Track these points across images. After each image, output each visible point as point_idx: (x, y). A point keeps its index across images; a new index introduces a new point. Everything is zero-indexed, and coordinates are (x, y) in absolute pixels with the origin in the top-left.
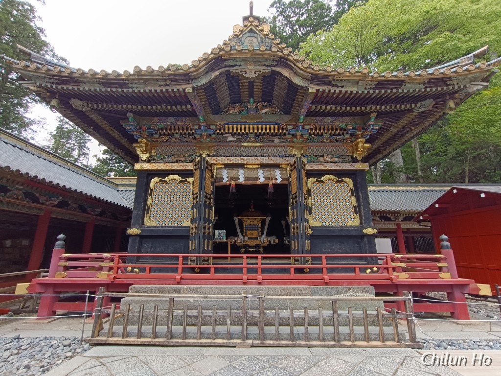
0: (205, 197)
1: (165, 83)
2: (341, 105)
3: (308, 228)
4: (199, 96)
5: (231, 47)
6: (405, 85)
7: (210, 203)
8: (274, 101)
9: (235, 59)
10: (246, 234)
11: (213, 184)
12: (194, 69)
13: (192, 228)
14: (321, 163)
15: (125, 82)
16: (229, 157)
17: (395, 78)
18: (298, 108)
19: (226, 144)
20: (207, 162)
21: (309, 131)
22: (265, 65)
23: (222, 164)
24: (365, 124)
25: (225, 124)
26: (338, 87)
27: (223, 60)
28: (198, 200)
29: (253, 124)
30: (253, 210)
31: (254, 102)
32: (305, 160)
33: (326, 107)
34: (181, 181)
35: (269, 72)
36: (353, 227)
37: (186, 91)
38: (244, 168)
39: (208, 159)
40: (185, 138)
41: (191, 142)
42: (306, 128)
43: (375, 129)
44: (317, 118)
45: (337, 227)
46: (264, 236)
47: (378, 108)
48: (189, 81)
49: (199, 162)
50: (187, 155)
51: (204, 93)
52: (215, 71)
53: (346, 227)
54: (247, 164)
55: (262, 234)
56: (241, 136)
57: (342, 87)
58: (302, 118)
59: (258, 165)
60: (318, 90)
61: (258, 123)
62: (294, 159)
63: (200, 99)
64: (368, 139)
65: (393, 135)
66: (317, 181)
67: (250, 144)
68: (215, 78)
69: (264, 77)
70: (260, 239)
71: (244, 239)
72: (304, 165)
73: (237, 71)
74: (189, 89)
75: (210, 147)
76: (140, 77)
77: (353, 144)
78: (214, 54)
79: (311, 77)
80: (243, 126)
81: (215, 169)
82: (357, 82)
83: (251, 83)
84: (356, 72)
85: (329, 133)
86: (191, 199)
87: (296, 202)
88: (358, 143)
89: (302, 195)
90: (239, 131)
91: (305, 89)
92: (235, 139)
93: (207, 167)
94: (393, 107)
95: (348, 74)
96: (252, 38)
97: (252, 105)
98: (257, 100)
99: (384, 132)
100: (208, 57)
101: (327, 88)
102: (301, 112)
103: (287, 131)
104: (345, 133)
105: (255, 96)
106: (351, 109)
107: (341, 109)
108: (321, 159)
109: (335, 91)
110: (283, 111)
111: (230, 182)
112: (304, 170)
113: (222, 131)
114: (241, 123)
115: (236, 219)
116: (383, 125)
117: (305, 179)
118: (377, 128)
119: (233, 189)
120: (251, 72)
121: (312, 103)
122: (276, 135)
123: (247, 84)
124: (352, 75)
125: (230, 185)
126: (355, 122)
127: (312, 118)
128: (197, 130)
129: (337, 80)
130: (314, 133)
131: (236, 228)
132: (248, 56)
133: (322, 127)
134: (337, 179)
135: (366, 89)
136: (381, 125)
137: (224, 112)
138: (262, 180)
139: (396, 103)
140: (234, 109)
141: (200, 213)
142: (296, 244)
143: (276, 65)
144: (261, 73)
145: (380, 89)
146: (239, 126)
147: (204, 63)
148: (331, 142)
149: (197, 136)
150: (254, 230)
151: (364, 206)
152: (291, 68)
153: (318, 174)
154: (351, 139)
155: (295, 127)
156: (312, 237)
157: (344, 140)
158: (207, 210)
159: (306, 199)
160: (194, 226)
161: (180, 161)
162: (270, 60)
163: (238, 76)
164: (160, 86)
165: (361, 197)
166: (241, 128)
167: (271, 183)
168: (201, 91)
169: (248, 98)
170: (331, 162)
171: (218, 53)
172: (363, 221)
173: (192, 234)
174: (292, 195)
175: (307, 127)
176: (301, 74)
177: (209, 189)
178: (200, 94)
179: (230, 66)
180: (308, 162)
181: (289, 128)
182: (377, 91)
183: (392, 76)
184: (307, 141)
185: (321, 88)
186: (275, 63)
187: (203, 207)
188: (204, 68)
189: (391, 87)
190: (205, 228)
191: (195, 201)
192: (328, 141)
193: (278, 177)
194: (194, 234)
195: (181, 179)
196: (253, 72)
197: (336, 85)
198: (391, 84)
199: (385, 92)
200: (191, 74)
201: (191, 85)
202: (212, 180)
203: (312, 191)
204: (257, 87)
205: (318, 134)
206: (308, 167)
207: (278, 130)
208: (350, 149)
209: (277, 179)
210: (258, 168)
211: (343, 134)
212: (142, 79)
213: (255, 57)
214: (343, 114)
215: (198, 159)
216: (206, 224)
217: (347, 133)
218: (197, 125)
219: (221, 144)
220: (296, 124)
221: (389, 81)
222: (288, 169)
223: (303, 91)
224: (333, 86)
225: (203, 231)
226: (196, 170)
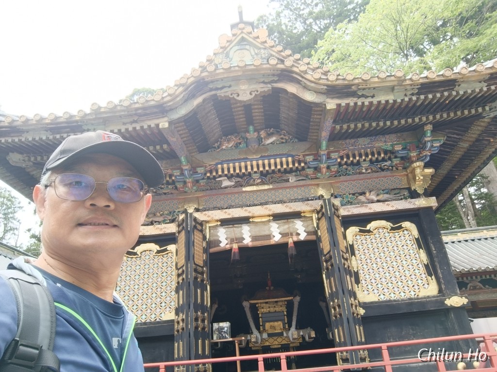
0: (196, 270)
1: (131, 120)
2: (377, 119)
3: (356, 306)
4: (178, 131)
5: (216, 65)
6: (459, 85)
7: (202, 281)
8: (283, 126)
9: (222, 80)
10: (264, 329)
11: (205, 250)
12: (169, 98)
13: (178, 323)
14: (362, 204)
15: (79, 123)
16: (226, 208)
17: (442, 78)
18: (317, 131)
19: (221, 191)
20: (195, 219)
21: (339, 160)
22: (264, 82)
23: (217, 221)
24: (419, 141)
25: (217, 164)
26: (367, 97)
27: (207, 83)
28: (184, 276)
29: (257, 160)
30: (272, 288)
31: (255, 130)
32: (337, 202)
33: (356, 125)
34: (158, 252)
35: (269, 90)
36: (428, 297)
37: (160, 126)
38: (249, 222)
39: (197, 215)
40: (162, 188)
41: (172, 193)
42: (333, 157)
43: (435, 147)
44: (348, 141)
45: (403, 300)
46: (293, 329)
47: (431, 118)
48: (163, 114)
49: (183, 220)
50: (166, 212)
51: (185, 127)
52: (197, 97)
53: (418, 299)
54: (253, 217)
55: (290, 326)
56: (241, 177)
57: (373, 97)
58: (324, 144)
59: (269, 216)
60: (339, 105)
61: (263, 158)
62: (321, 202)
63: (180, 135)
64: (428, 162)
65: (465, 152)
66: (361, 231)
67: (254, 188)
68: (198, 106)
69: (264, 96)
70: (287, 334)
71: (261, 336)
72: (337, 210)
73: (227, 94)
74: (164, 124)
75: (198, 197)
76: (99, 116)
77: (407, 172)
78: (195, 77)
79: (326, 89)
80: (243, 164)
81: (208, 228)
82: (392, 89)
83: (247, 107)
84: (388, 76)
85: (368, 159)
86: (174, 277)
87: (332, 265)
88: (414, 169)
89: (339, 253)
90: (238, 171)
91: (321, 106)
92: (233, 183)
93: (195, 227)
94: (452, 115)
95: (376, 80)
96: (242, 51)
97: (252, 135)
98: (259, 128)
99: (452, 149)
100: (187, 82)
101: (351, 101)
102: (321, 137)
103: (305, 163)
104: (392, 157)
105: (255, 122)
106: (392, 123)
107: (378, 125)
108: (362, 198)
109: (363, 103)
110: (296, 138)
111: (231, 245)
112: (338, 217)
113: (214, 174)
114: (239, 160)
115: (246, 304)
116: (446, 140)
117: (340, 230)
118: (438, 145)
119: (235, 256)
120: (245, 93)
121: (335, 122)
122: (291, 171)
123: (243, 108)
124: (383, 80)
125: (231, 250)
126: (404, 140)
127: (340, 142)
128: (178, 176)
129: (364, 89)
130: (346, 162)
131: (247, 320)
132: (240, 74)
133: (356, 153)
134: (392, 225)
135: (406, 95)
136: (443, 140)
137: (215, 147)
138: (277, 238)
139: (455, 108)
140: (228, 143)
141: (188, 296)
142: (342, 334)
143: (277, 80)
144: (259, 93)
145: (426, 93)
146: (237, 164)
147: (181, 89)
148: (373, 172)
149: (179, 185)
150: (277, 321)
151: (439, 262)
152: (298, 82)
153: (362, 221)
154: (403, 164)
155: (317, 157)
156: (365, 321)
157: (392, 167)
158: (199, 291)
159: (346, 259)
160: (180, 319)
161: (156, 222)
162: (269, 75)
163: (229, 100)
164: (124, 124)
165: (434, 249)
166: (240, 167)
167: (290, 241)
168: (181, 124)
169: (246, 126)
170: (378, 201)
171: (200, 75)
172: (443, 287)
173: (178, 331)
174: (325, 256)
175: (334, 155)
176: (312, 87)
177: (200, 258)
178: (180, 128)
179: (217, 89)
180: (342, 205)
181: (308, 160)
182: (422, 97)
183: (438, 76)
184: (338, 174)
185: (343, 102)
186: (276, 78)
187: (192, 287)
188: (182, 95)
189: (440, 89)
190: (196, 319)
191: (181, 278)
192: (369, 171)
193: (301, 231)
194: (180, 331)
195: (159, 249)
196: (248, 93)
197: (363, 96)
198: (439, 86)
199: (433, 96)
200: (165, 105)
201: (166, 119)
202: (204, 244)
203: (355, 246)
204: (256, 111)
205: (352, 163)
206: (344, 212)
207: (294, 164)
208: (405, 179)
209: (298, 234)
210: (269, 221)
211: (390, 159)
212: (101, 118)
213: (250, 75)
214: (384, 132)
215: (182, 217)
216: (199, 313)
217: (396, 157)
218: (178, 169)
219: (214, 192)
220: (317, 153)
221: (435, 82)
222: (314, 218)
223: (318, 109)
224: (359, 97)
225: (194, 324)
226: (179, 232)
